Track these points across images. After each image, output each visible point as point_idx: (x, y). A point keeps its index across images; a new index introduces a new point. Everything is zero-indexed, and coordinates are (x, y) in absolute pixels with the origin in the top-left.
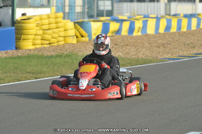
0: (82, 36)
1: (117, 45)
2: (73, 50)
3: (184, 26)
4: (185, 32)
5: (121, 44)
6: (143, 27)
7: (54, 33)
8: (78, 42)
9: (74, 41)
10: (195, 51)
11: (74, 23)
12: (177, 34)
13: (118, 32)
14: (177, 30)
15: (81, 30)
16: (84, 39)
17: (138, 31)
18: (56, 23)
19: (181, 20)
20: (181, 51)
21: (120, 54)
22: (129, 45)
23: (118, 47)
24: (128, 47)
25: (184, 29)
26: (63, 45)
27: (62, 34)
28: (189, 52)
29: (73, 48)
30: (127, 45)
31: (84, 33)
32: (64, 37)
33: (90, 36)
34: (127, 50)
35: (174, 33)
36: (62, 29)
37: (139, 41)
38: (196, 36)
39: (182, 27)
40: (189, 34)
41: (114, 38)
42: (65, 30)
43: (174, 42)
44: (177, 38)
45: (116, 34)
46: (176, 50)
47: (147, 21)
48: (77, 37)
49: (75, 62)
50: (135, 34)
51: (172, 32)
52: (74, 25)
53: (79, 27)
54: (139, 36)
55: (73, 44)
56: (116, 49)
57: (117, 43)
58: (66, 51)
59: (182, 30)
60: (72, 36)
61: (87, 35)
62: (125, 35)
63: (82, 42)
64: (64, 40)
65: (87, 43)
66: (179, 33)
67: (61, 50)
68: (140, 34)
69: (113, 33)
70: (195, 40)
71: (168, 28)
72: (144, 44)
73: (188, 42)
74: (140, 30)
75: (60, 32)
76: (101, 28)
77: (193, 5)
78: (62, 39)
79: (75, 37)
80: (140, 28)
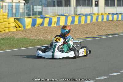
0: (20, 27)
1: (40, 32)
2: (13, 35)
3: (83, 21)
4: (83, 24)
5: (43, 32)
6: (57, 21)
7: (2, 25)
8: (16, 30)
9: (15, 30)
10: (87, 36)
11: (15, 19)
12: (78, 25)
13: (42, 24)
14: (78, 23)
15: (19, 23)
16: (20, 28)
17: (54, 24)
18: (3, 19)
19: (81, 17)
20: (78, 36)
21: (41, 38)
22: (48, 32)
23: (41, 34)
24: (47, 34)
25: (83, 22)
26: (8, 32)
27: (7, 25)
28: (83, 36)
29: (14, 34)
30: (46, 32)
31: (20, 25)
32: (8, 27)
33: (24, 27)
34: (46, 35)
35: (76, 25)
36: (7, 23)
37: (54, 30)
38: (90, 26)
39: (81, 21)
40: (85, 25)
41: (39, 28)
42: (9, 23)
43: (75, 30)
44: (77, 28)
45: (40, 26)
46: (76, 35)
47: (60, 17)
48: (16, 28)
49: (12, 42)
50: (52, 25)
51: (75, 25)
52: (15, 20)
53: (17, 21)
54: (55, 27)
55: (13, 32)
56: (39, 35)
57: (41, 31)
58: (9, 36)
59: (81, 23)
60: (13, 27)
61: (22, 26)
62: (46, 26)
63: (20, 31)
64: (8, 29)
65: (22, 31)
66: (79, 25)
67: (5, 35)
68: (55, 25)
69: (39, 25)
70: (88, 29)
71: (73, 22)
72: (57, 32)
73: (84, 30)
74: (56, 23)
75: (5, 24)
76: (31, 22)
77: (91, 8)
78: (7, 28)
79: (15, 27)
80: (55, 22)
